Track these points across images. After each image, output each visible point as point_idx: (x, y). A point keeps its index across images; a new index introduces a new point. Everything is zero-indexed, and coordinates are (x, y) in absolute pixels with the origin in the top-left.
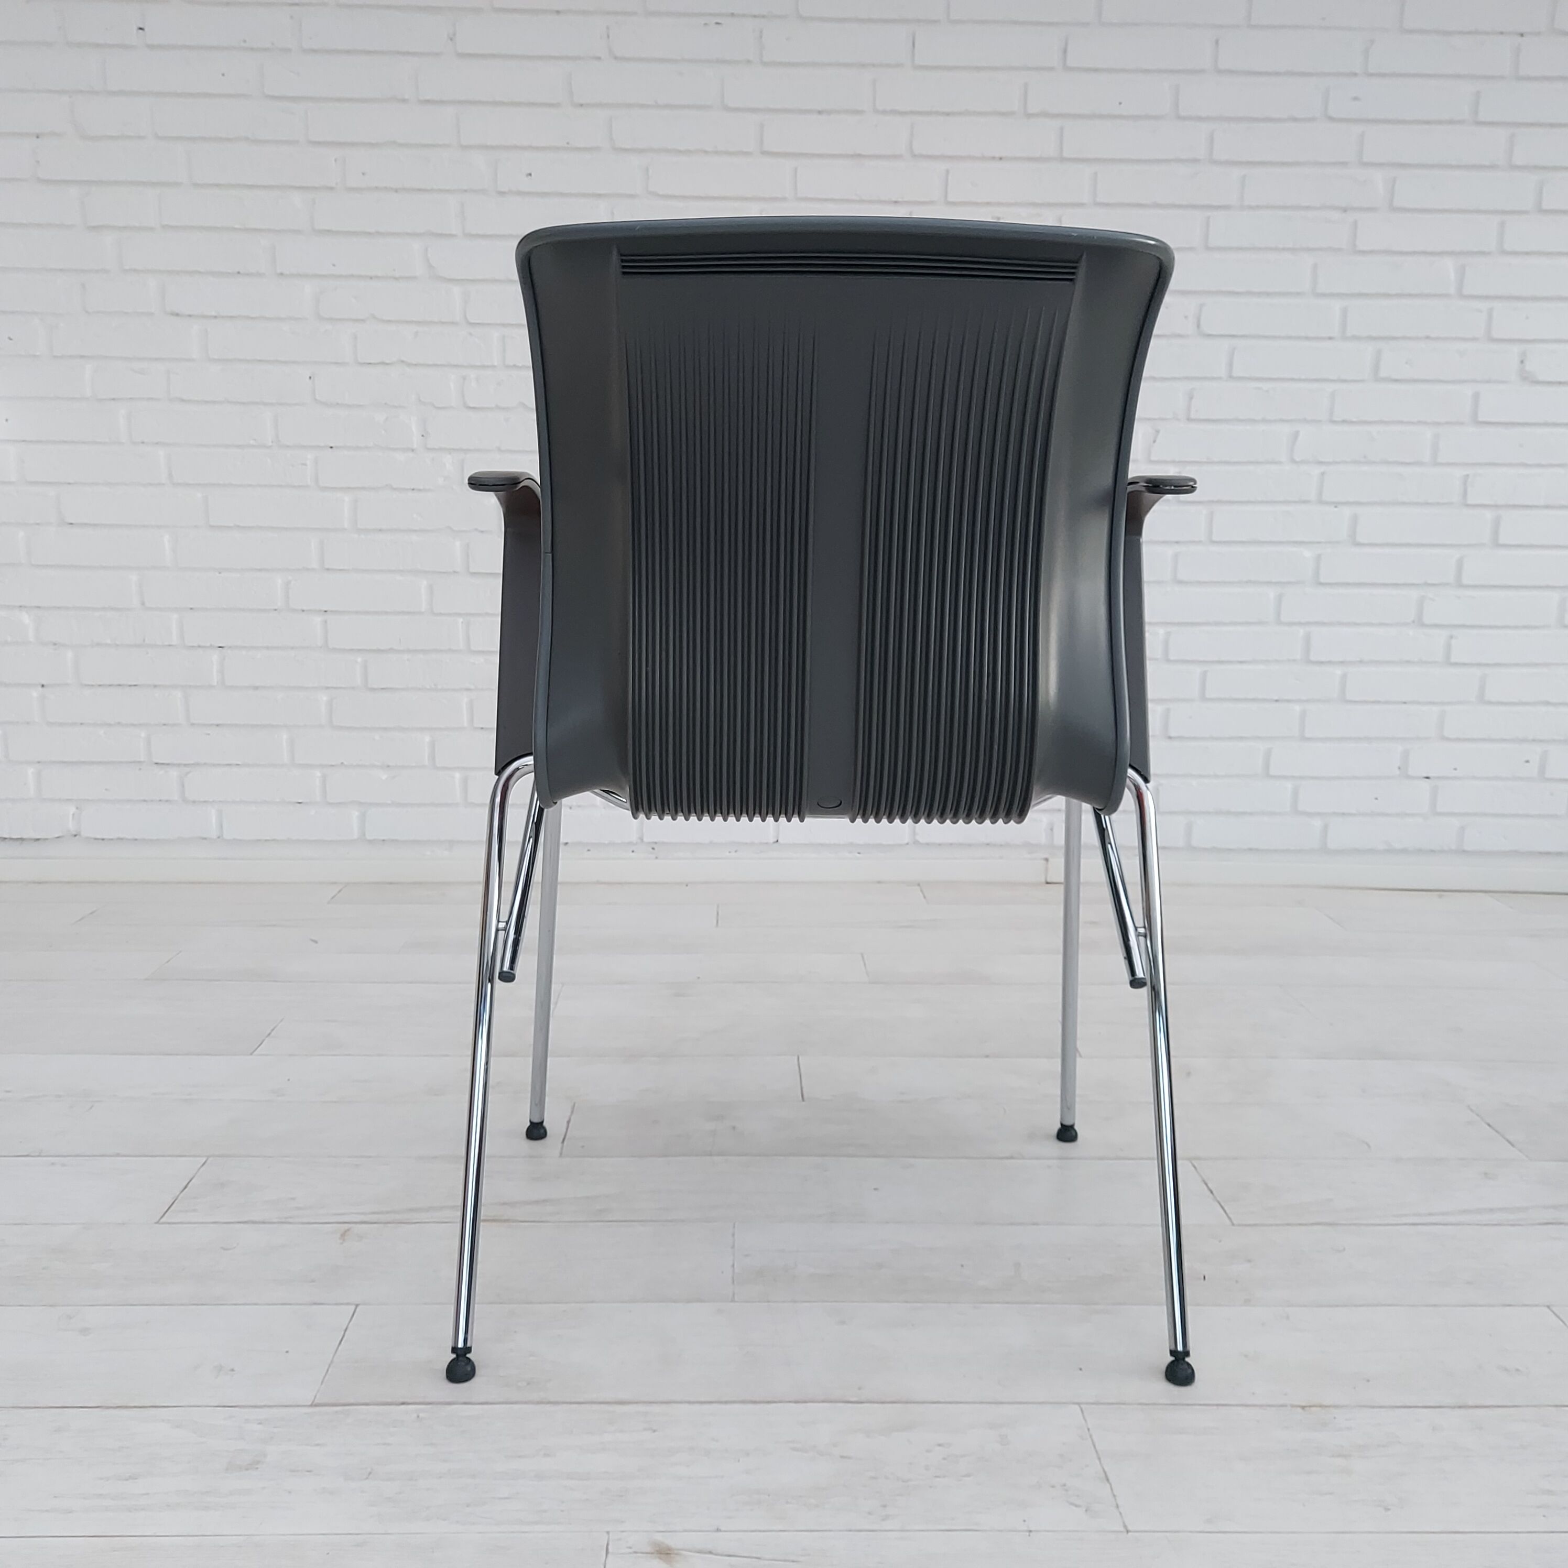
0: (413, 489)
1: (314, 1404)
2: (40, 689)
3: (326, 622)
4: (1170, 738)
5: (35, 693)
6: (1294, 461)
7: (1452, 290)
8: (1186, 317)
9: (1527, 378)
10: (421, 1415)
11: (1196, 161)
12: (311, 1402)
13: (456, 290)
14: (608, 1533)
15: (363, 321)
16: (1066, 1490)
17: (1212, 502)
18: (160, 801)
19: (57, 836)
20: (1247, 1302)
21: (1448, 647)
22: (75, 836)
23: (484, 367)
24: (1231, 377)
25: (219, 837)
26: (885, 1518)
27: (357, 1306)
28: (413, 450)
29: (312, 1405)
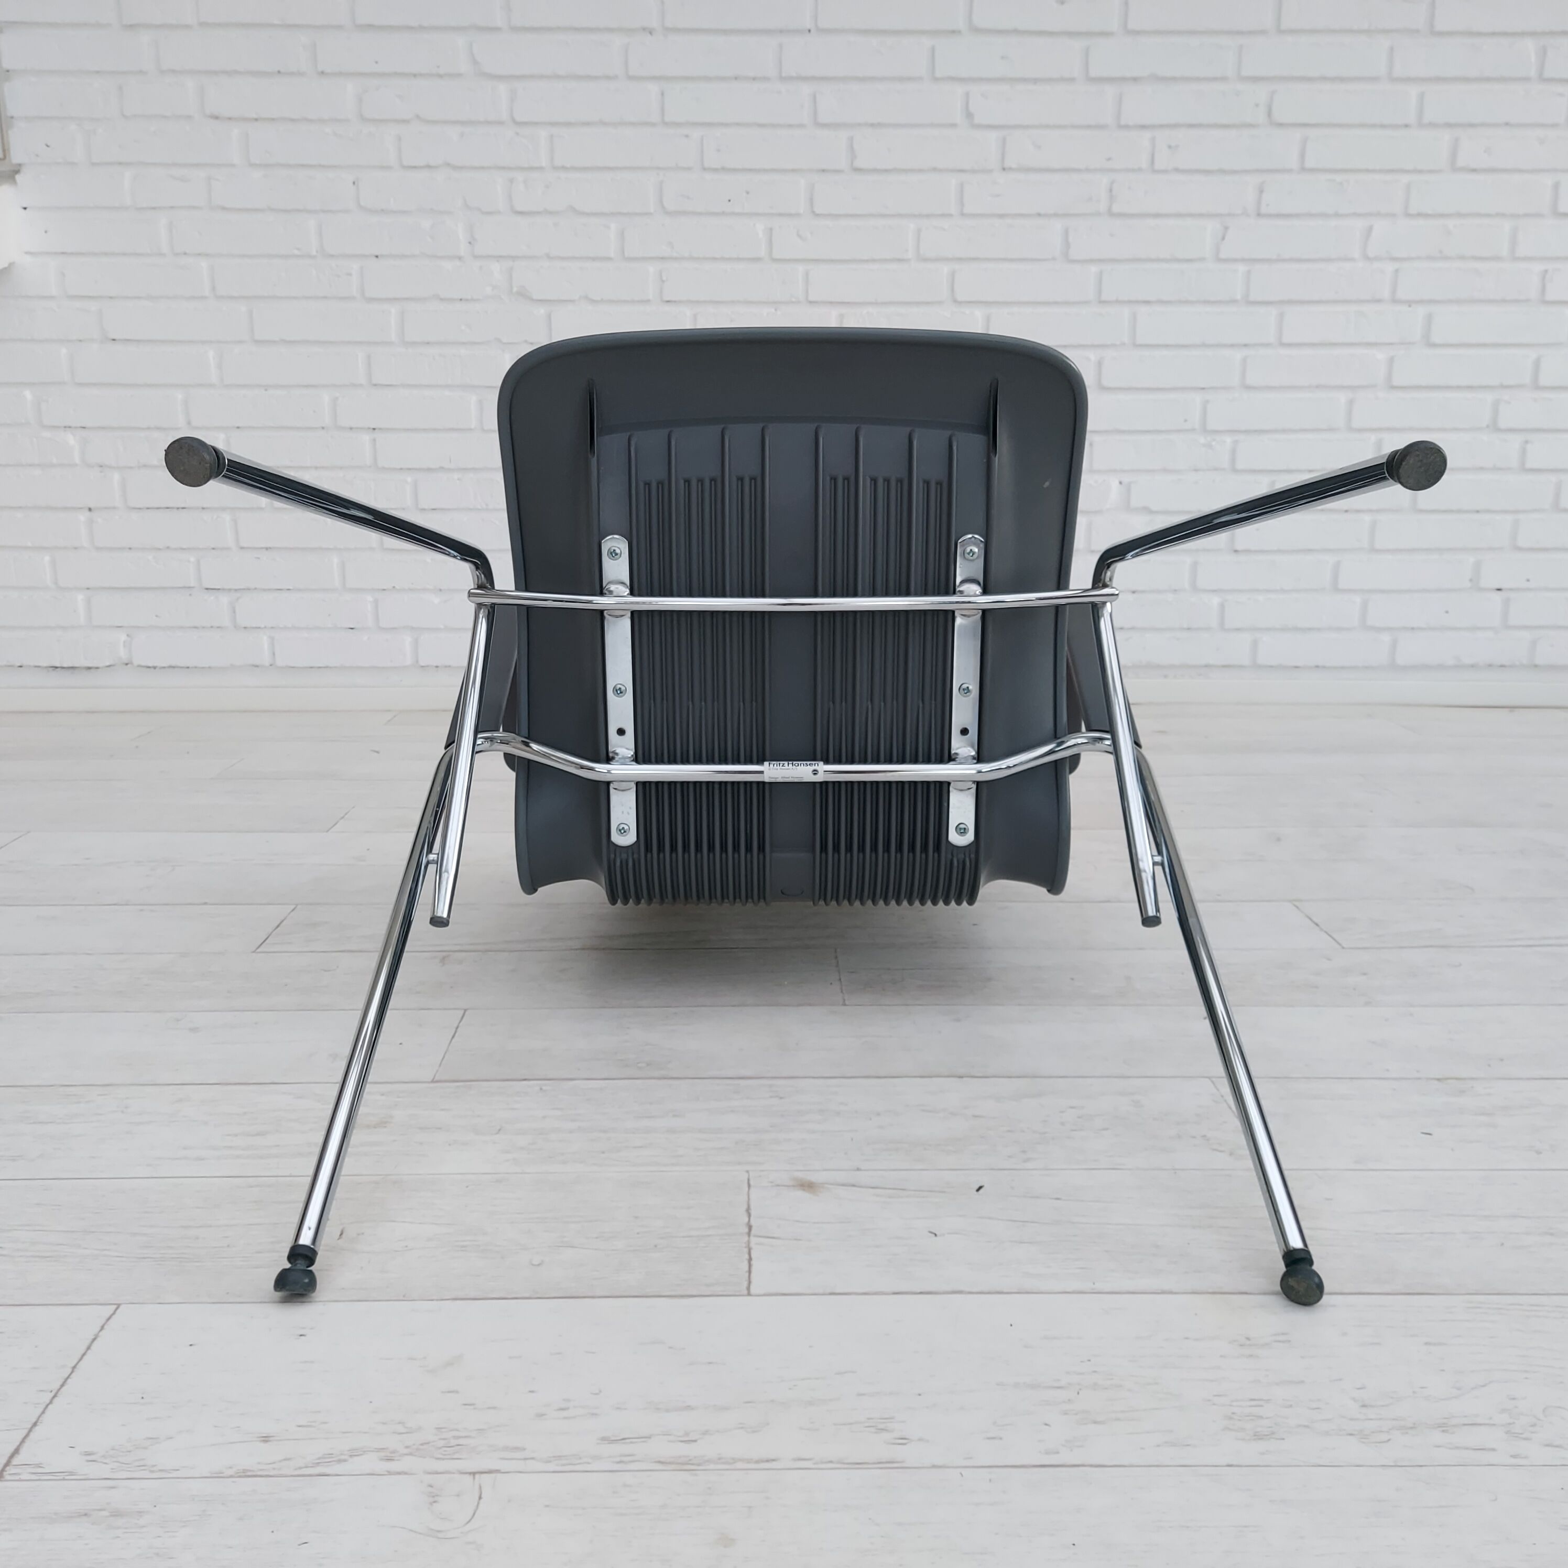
0: (461, 300)
1: (435, 1080)
2: (88, 513)
3: (374, 440)
4: (1236, 551)
5: (83, 517)
6: (1367, 258)
7: (1533, 74)
8: (1256, 106)
10: (544, 1088)
12: (432, 1078)
13: (503, 89)
14: (748, 1172)
15: (405, 121)
16: (1208, 1140)
17: (1282, 302)
18: (212, 627)
19: (108, 664)
20: (1367, 1004)
21: (1523, 452)
22: (127, 664)
23: (531, 169)
24: (1303, 169)
25: (271, 665)
26: (1027, 1160)
27: (465, 1010)
28: (460, 258)
29: (433, 1081)
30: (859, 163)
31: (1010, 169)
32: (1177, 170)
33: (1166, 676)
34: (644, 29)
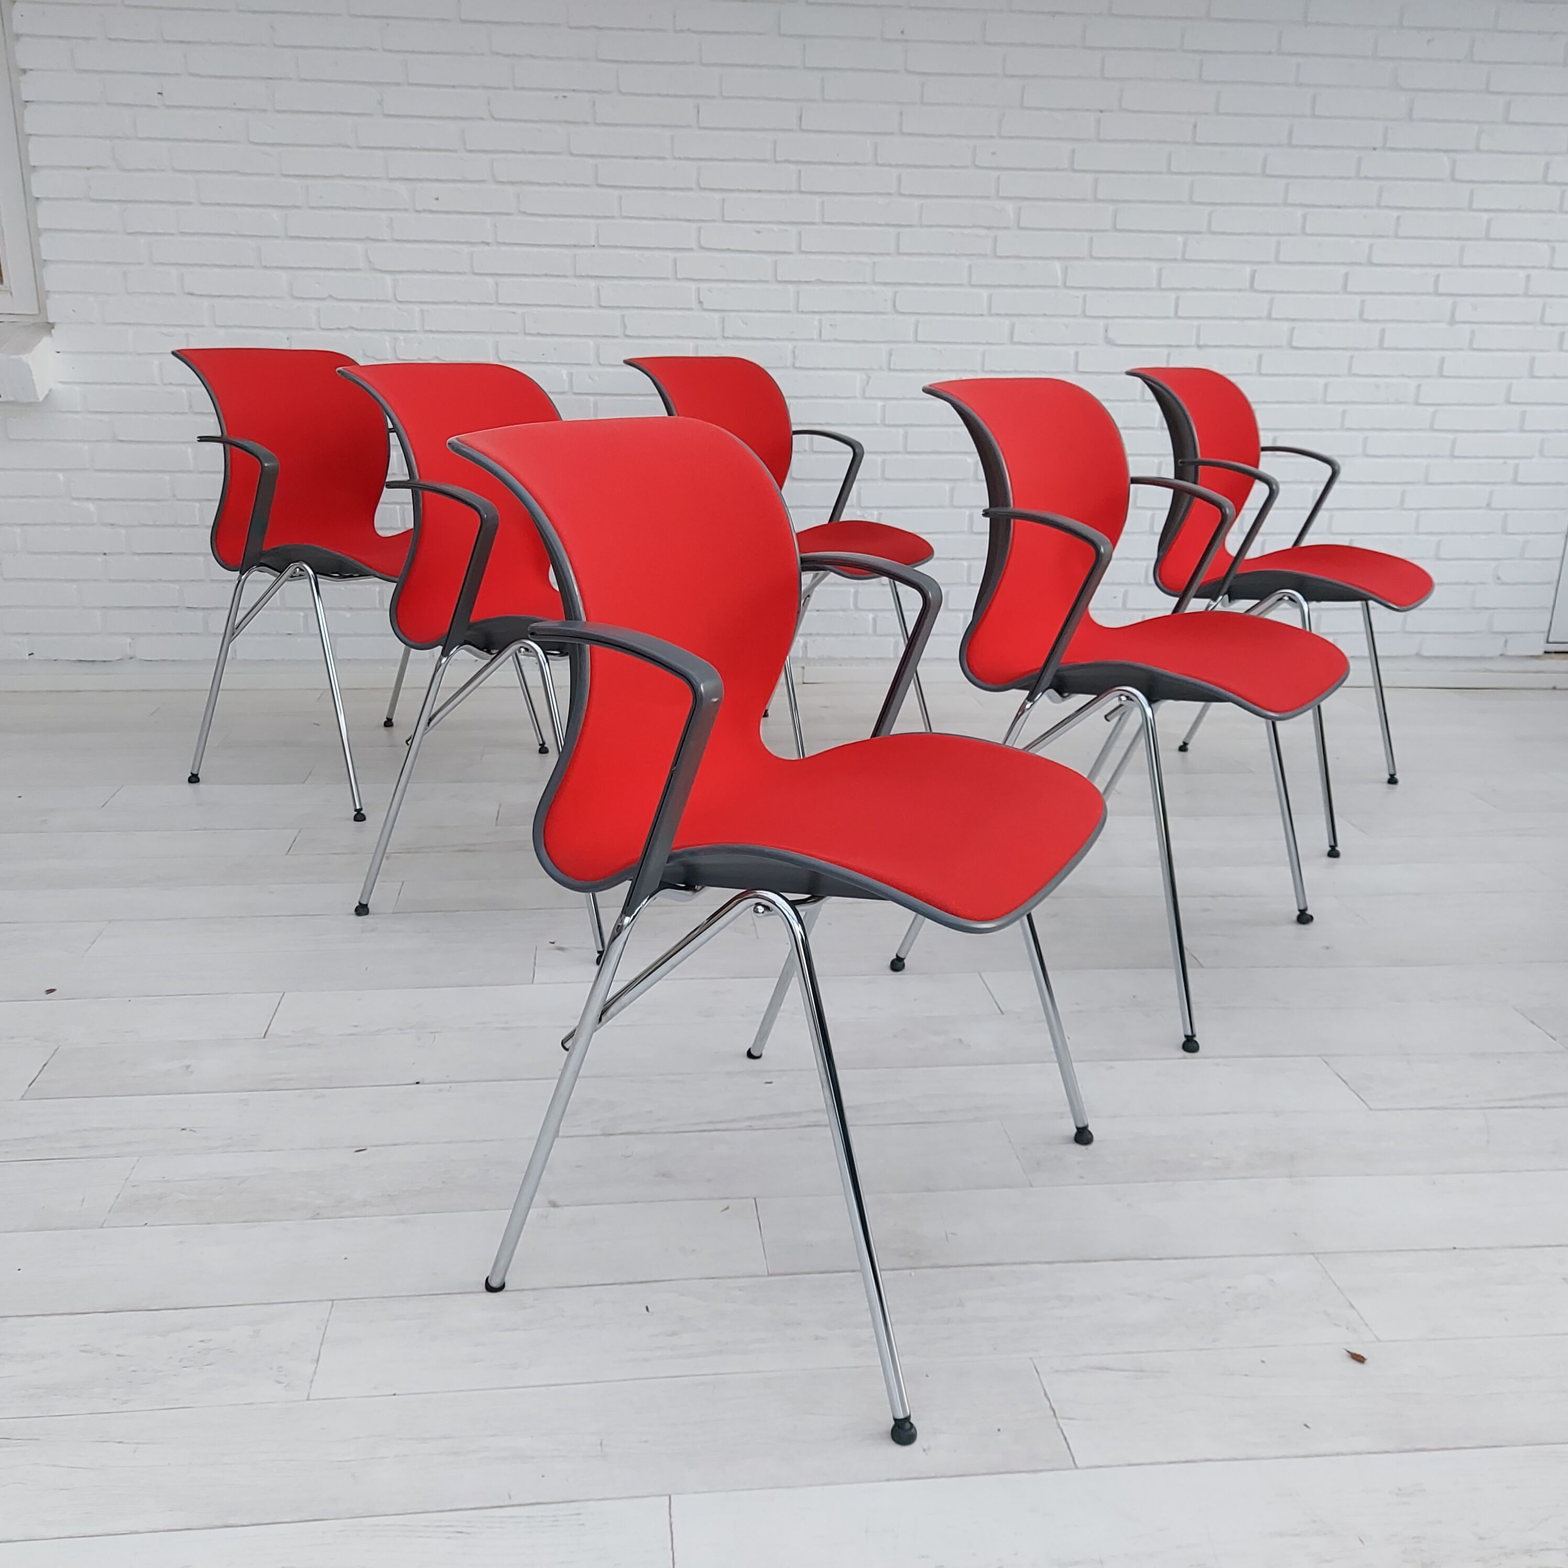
1: (394, 912)
2: (103, 556)
5: (100, 559)
7: (1060, 283)
8: (886, 300)
9: (1110, 342)
10: (445, 915)
11: (889, 194)
13: (388, 278)
17: (906, 425)
18: (191, 633)
19: (118, 658)
22: (131, 658)
23: (409, 331)
24: (917, 341)
27: (403, 881)
30: (628, 333)
31: (728, 338)
32: (836, 340)
33: (841, 665)
34: (483, 243)
